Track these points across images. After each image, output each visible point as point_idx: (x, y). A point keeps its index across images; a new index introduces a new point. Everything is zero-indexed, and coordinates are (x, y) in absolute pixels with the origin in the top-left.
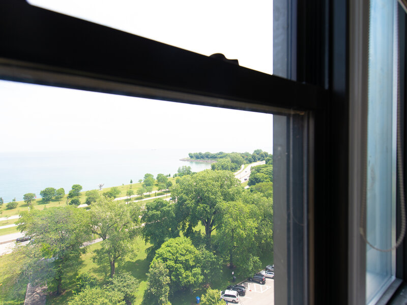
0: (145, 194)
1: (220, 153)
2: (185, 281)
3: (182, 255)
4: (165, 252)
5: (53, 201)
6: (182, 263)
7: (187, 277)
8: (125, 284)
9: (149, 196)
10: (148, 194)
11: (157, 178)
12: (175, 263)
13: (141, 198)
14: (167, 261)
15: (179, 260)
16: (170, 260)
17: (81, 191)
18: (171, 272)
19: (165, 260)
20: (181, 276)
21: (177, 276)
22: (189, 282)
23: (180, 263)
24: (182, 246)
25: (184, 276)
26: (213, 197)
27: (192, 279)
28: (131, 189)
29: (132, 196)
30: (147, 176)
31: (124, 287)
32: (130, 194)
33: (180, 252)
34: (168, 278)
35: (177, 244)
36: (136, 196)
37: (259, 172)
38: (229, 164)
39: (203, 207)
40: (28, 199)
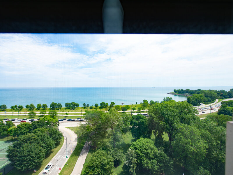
0: (141, 110)
1: (198, 90)
2: (146, 165)
3: (146, 149)
4: (136, 144)
5: (104, 108)
6: (145, 153)
7: (147, 163)
8: (116, 154)
9: (143, 112)
10: (143, 110)
11: (150, 103)
12: (141, 152)
13: (139, 112)
14: (136, 150)
15: (143, 152)
16: (138, 149)
17: (114, 105)
18: (138, 157)
19: (136, 149)
20: (143, 161)
21: (141, 160)
22: (148, 167)
23: (144, 153)
24: (147, 144)
25: (145, 162)
26: (172, 119)
27: (150, 165)
28: (135, 107)
29: (134, 111)
30: (145, 101)
31: (115, 155)
32: (134, 109)
33: (145, 147)
34: (136, 159)
35: (144, 142)
36: (136, 111)
37: (229, 106)
38: (202, 98)
39: (164, 124)
40: (96, 105)
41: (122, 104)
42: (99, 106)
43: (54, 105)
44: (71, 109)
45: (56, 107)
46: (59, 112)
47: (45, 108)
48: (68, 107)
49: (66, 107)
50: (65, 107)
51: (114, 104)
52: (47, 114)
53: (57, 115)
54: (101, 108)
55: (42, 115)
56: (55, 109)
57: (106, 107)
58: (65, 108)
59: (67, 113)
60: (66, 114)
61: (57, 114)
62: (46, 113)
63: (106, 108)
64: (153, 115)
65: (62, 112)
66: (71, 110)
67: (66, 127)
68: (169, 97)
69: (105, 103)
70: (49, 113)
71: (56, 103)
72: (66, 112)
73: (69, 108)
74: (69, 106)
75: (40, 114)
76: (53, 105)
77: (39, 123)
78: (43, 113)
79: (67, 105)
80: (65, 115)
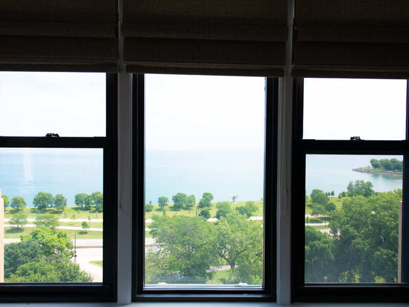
41: (234, 198)
42: (171, 203)
43: (45, 199)
44: (94, 212)
45: (50, 205)
46: (61, 219)
47: (18, 207)
48: (84, 206)
49: (77, 204)
50: (75, 206)
51: (212, 197)
52: (30, 223)
53: (57, 227)
54: (176, 208)
55: (16, 226)
56: (48, 211)
57: (187, 206)
58: (76, 209)
59: (85, 223)
60: (84, 225)
61: (58, 225)
62: (25, 223)
63: (188, 208)
64: (351, 230)
65: (68, 220)
66: (94, 215)
67: (92, 262)
68: (362, 182)
69: (185, 196)
70: (35, 223)
71: (50, 195)
72: (82, 220)
73: (87, 209)
74: (87, 203)
75: (11, 223)
76: (41, 198)
77: (24, 248)
78: (17, 222)
79: (78, 199)
80: (81, 228)
